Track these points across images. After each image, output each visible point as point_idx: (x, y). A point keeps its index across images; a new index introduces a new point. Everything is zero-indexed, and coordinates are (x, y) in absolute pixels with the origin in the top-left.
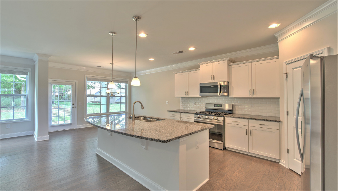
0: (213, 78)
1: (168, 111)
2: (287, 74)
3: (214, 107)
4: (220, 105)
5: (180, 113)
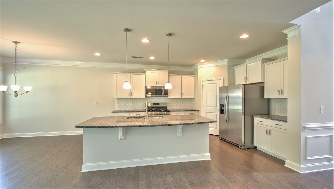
0: (157, 83)
1: (112, 112)
2: (203, 86)
3: (153, 105)
4: (158, 104)
5: (129, 113)
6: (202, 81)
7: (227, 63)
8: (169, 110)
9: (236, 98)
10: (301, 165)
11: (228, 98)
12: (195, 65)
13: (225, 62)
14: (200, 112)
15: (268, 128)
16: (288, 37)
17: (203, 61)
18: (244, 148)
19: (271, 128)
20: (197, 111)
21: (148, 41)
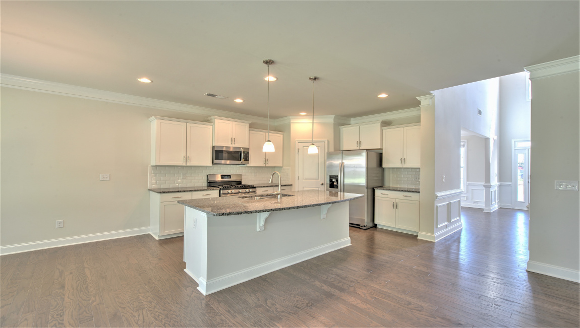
0: (233, 140)
2: (298, 149)
3: (221, 178)
4: (229, 176)
5: (191, 193)
6: (297, 142)
7: (333, 121)
8: (255, 186)
9: (357, 167)
10: (433, 233)
11: (342, 167)
12: (286, 118)
13: (330, 119)
14: (293, 187)
15: (394, 201)
16: (421, 104)
17: (303, 114)
18: (367, 228)
19: (397, 201)
20: (290, 185)
21: (274, 79)
